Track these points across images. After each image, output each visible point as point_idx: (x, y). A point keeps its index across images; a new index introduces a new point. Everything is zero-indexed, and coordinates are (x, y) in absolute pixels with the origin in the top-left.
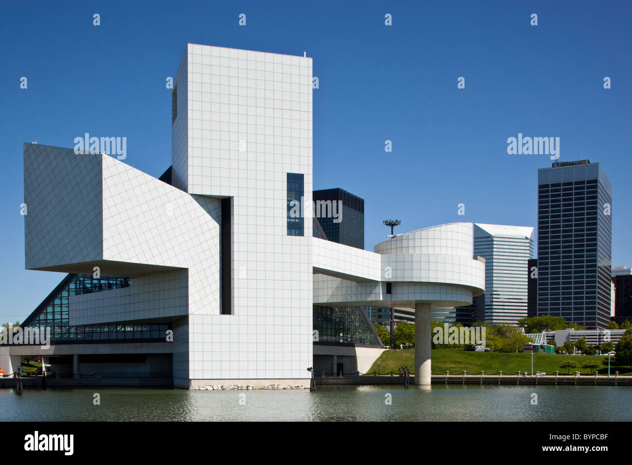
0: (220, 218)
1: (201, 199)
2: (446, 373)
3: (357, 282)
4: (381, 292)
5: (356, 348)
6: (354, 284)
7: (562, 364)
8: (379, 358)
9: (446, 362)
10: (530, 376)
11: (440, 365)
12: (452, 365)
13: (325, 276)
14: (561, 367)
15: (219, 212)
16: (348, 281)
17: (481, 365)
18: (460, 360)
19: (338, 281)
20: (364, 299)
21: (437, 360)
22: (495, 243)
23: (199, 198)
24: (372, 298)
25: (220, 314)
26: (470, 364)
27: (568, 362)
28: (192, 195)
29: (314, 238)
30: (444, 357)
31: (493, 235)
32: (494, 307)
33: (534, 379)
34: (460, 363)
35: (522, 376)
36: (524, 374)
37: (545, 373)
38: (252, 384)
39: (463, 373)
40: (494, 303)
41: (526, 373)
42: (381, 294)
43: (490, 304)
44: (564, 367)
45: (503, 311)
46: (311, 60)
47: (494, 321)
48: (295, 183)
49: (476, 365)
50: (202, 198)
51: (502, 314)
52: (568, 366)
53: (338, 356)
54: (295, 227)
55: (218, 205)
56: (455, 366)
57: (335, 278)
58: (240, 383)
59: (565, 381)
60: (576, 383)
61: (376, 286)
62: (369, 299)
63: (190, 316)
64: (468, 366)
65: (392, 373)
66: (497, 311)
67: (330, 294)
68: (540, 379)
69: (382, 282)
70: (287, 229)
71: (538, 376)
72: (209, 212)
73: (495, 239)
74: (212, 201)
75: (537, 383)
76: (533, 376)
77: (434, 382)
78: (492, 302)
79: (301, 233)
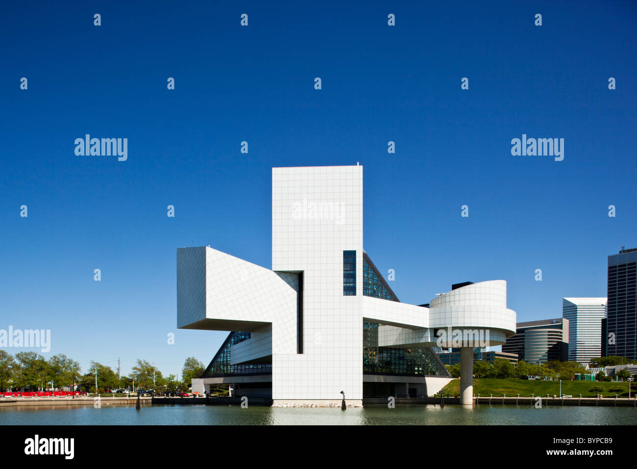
0: (298, 287)
1: (281, 274)
2: (490, 396)
3: (412, 329)
4: (429, 336)
5: (426, 378)
6: (411, 331)
7: (590, 389)
8: (448, 384)
9: (498, 388)
10: (558, 398)
11: (493, 390)
12: (503, 390)
13: (392, 327)
14: (589, 391)
15: (297, 282)
16: (407, 329)
17: (526, 390)
18: (510, 386)
19: (400, 329)
20: (417, 342)
21: (492, 386)
22: (578, 309)
23: (280, 273)
24: (423, 341)
25: (298, 353)
26: (517, 389)
27: (596, 387)
28: (275, 272)
29: (364, 296)
30: (498, 384)
31: (577, 304)
32: (577, 352)
33: (560, 401)
34: (509, 388)
35: (551, 398)
36: (553, 397)
37: (571, 396)
38: (315, 403)
39: (503, 396)
40: (578, 350)
41: (555, 396)
42: (429, 338)
43: (575, 350)
44: (591, 391)
45: (584, 354)
46: (361, 167)
47: (578, 361)
48: (349, 257)
49: (522, 390)
50: (284, 274)
51: (583, 357)
52: (596, 390)
53: (410, 384)
54: (350, 290)
55: (296, 278)
56: (505, 390)
57: (398, 328)
58: (307, 403)
59: (588, 402)
60: (597, 404)
61: (426, 331)
62: (421, 342)
63: (273, 356)
64: (515, 390)
65: (448, 395)
66: (579, 354)
67: (395, 339)
68: (565, 400)
69: (430, 328)
70: (344, 291)
71: (564, 398)
72: (289, 283)
73: (578, 307)
74: (291, 276)
75: (562, 404)
76: (561, 398)
77: (477, 402)
78: (576, 348)
79: (355, 294)
